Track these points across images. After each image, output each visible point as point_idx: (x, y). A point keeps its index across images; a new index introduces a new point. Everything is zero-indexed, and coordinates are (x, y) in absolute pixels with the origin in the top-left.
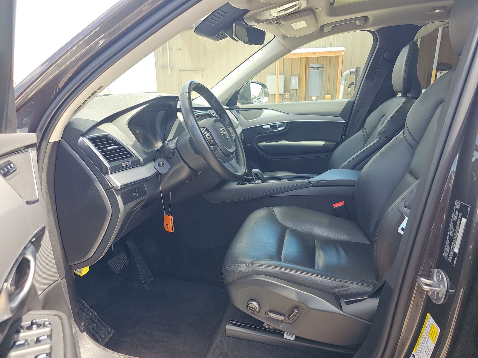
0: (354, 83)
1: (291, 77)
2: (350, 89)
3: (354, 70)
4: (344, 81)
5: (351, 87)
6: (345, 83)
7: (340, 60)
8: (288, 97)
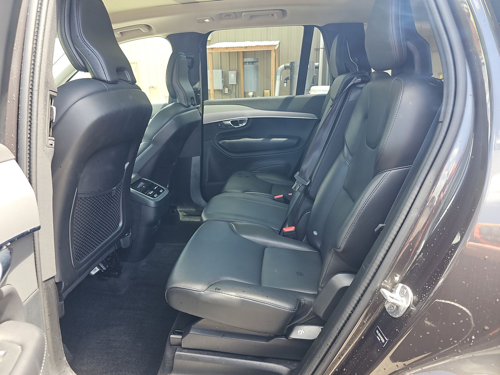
0: (290, 78)
1: (229, 72)
2: (285, 84)
3: (288, 65)
4: (280, 76)
5: (286, 82)
6: (281, 78)
7: (273, 54)
8: (227, 92)
